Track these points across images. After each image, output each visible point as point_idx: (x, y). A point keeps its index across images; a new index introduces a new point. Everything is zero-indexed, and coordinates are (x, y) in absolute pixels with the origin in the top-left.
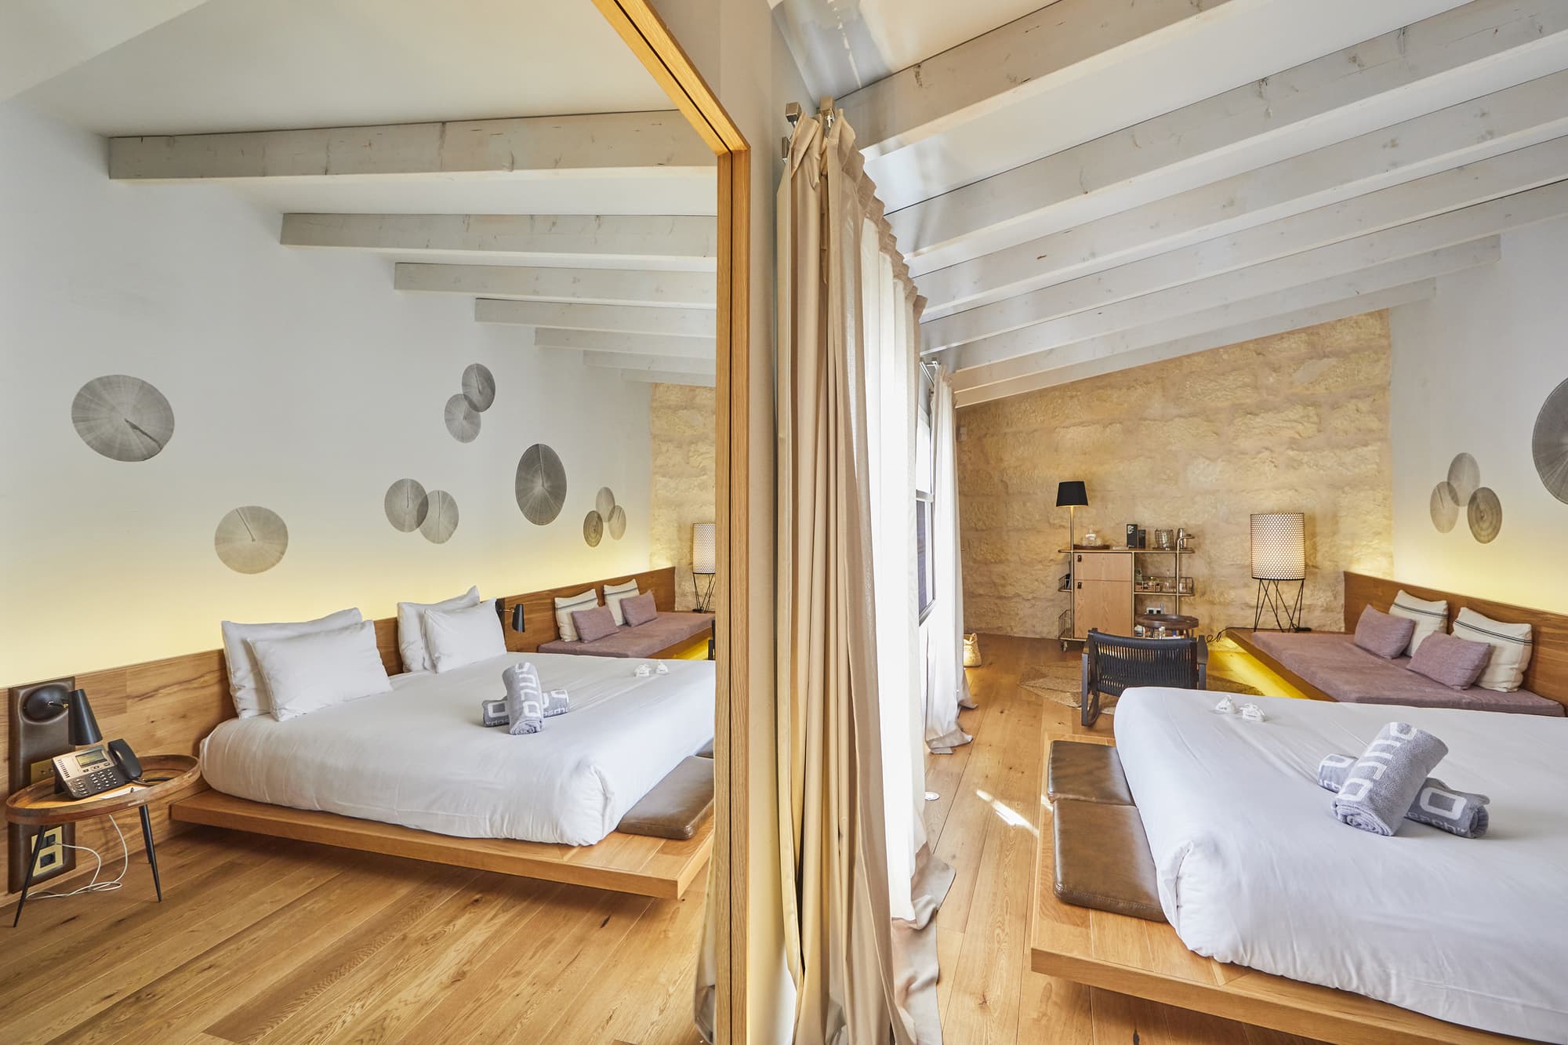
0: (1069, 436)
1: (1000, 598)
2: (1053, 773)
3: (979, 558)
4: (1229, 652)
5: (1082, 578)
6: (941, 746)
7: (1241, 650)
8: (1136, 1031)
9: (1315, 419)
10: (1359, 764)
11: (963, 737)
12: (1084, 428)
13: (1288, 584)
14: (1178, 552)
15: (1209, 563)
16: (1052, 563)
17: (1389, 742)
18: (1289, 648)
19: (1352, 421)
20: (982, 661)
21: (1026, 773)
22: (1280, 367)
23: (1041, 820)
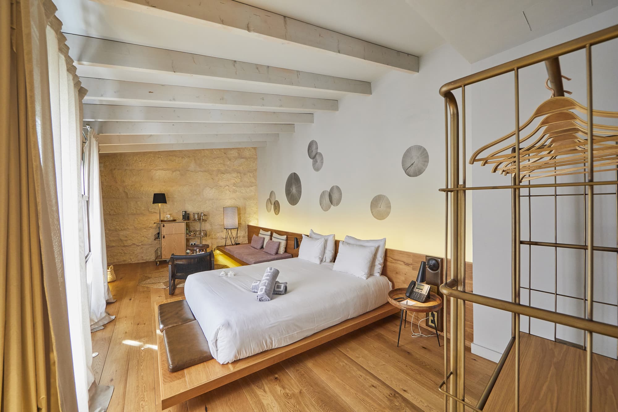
0: (157, 174)
1: (124, 246)
2: (161, 319)
3: (113, 228)
4: (217, 255)
5: (165, 234)
6: (97, 327)
7: (221, 253)
8: (206, 406)
9: (240, 177)
10: (262, 282)
11: (110, 318)
12: (164, 171)
13: (234, 230)
14: (201, 221)
15: (211, 225)
16: (150, 228)
17: (268, 274)
18: (235, 250)
19: (249, 179)
20: (116, 278)
21: (146, 324)
22: (230, 159)
23: (158, 341)
